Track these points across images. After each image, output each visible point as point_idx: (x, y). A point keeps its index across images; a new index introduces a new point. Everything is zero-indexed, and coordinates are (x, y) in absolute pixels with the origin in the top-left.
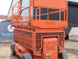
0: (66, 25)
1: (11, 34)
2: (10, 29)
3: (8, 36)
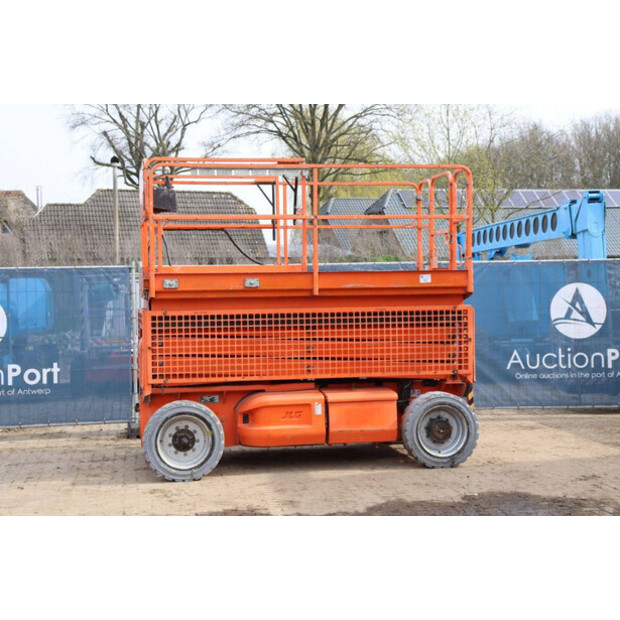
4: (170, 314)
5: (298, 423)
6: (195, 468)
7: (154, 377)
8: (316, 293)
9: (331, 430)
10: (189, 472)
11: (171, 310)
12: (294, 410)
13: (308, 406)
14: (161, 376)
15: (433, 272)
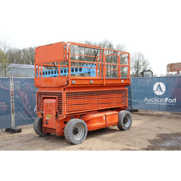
0: (65, 83)
1: (159, 100)
2: (157, 90)
3: (154, 103)
4: (70, 92)
5: (100, 122)
6: (81, 139)
7: (67, 112)
8: (104, 85)
9: (107, 123)
10: (80, 141)
11: (71, 90)
12: (99, 119)
13: (102, 117)
14: (69, 112)
15: (124, 79)
